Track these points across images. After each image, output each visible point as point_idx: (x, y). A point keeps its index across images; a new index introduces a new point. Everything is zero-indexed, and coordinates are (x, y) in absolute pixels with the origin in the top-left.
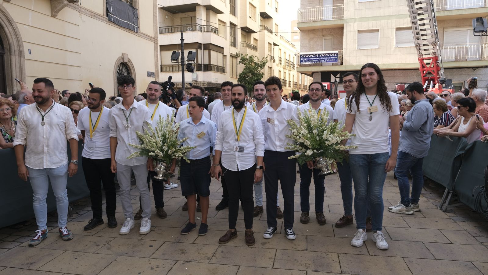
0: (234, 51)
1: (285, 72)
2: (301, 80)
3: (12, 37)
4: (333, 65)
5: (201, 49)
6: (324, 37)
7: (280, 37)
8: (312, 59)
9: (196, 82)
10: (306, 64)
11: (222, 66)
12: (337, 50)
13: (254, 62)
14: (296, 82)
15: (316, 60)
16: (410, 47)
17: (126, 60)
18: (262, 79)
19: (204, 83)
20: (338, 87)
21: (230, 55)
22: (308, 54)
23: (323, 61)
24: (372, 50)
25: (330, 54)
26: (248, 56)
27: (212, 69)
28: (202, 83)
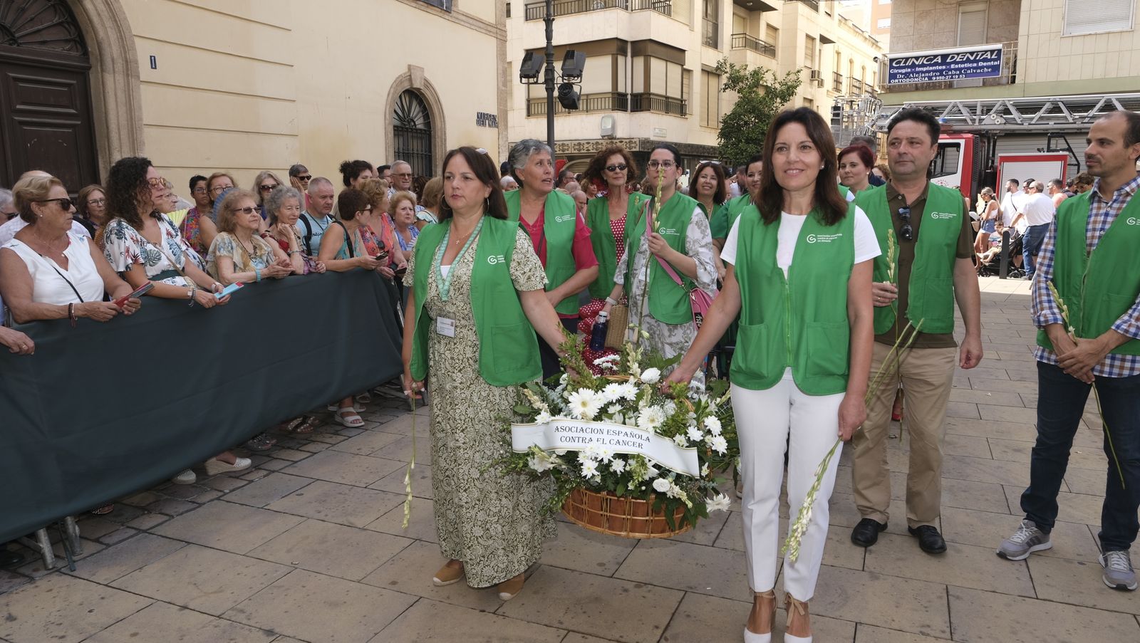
0: (712, 58)
3: (103, 25)
4: (985, 84)
5: (626, 56)
6: (961, 8)
7: (840, 20)
8: (925, 69)
9: (611, 138)
10: (906, 85)
11: (679, 97)
12: (999, 41)
13: (763, 85)
15: (934, 71)
17: (417, 84)
19: (630, 140)
20: (997, 147)
21: (702, 70)
22: (912, 58)
23: (955, 75)
24: (1111, 35)
25: (977, 52)
26: (748, 69)
27: (653, 104)
28: (626, 142)
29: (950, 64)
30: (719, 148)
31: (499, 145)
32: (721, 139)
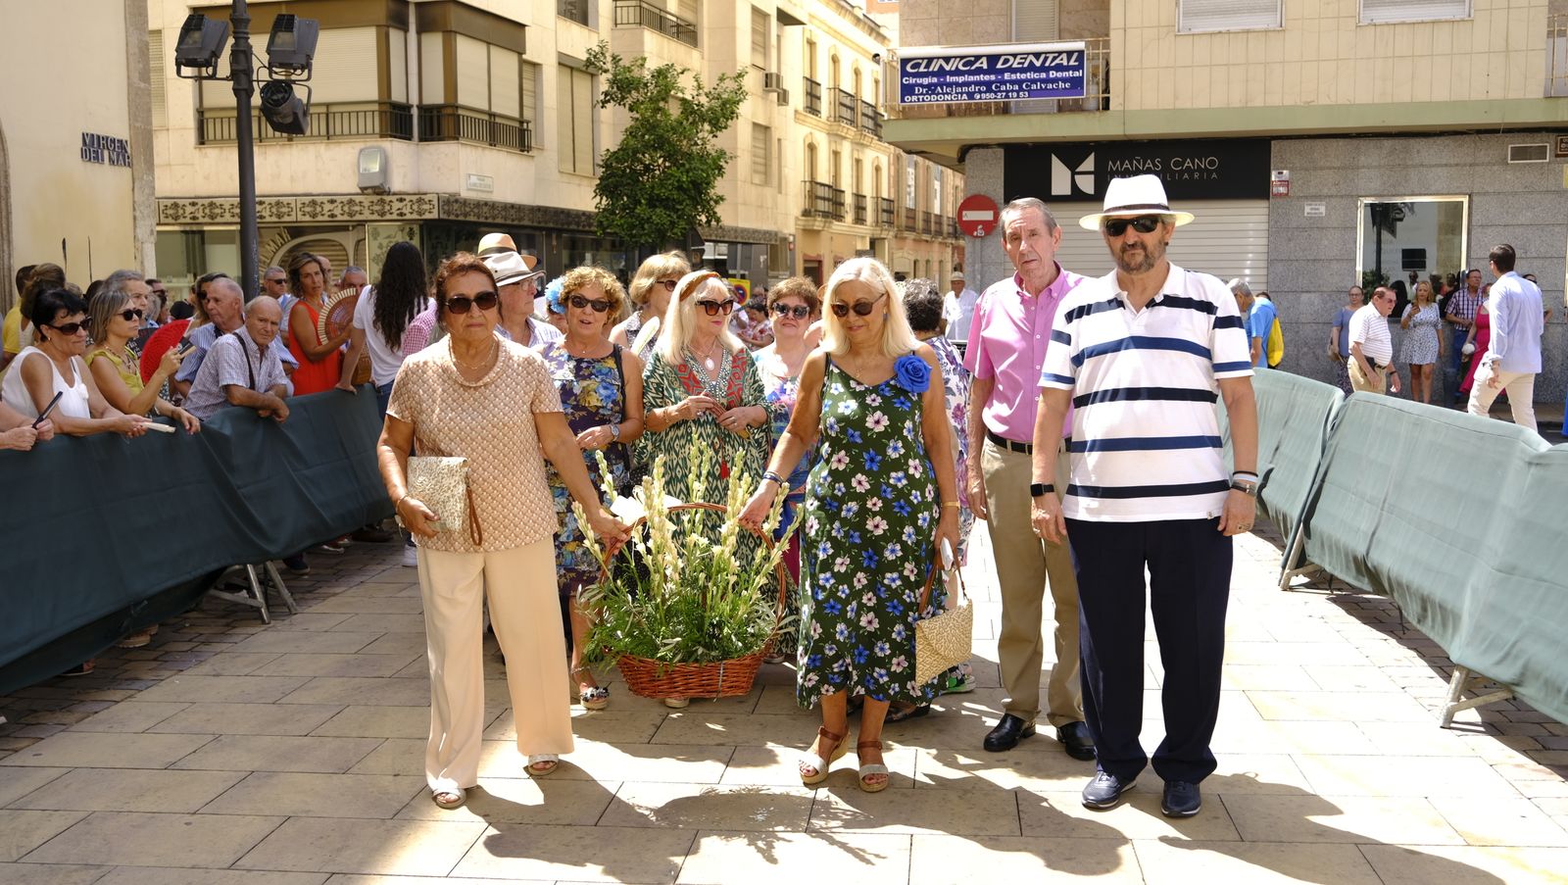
0: (579, 42)
1: (836, 154)
2: (913, 189)
4: (1061, 108)
5: (406, 30)
8: (961, 79)
9: (380, 191)
10: (931, 106)
11: (516, 115)
12: (1078, 37)
13: (677, 98)
14: (892, 197)
15: (977, 83)
16: (1433, 22)
18: (716, 183)
19: (420, 197)
21: (560, 64)
22: (938, 58)
23: (1012, 91)
24: (1250, 35)
25: (1046, 53)
26: (647, 65)
27: (464, 127)
28: (411, 201)
30: (597, 214)
31: (134, 202)
32: (602, 199)
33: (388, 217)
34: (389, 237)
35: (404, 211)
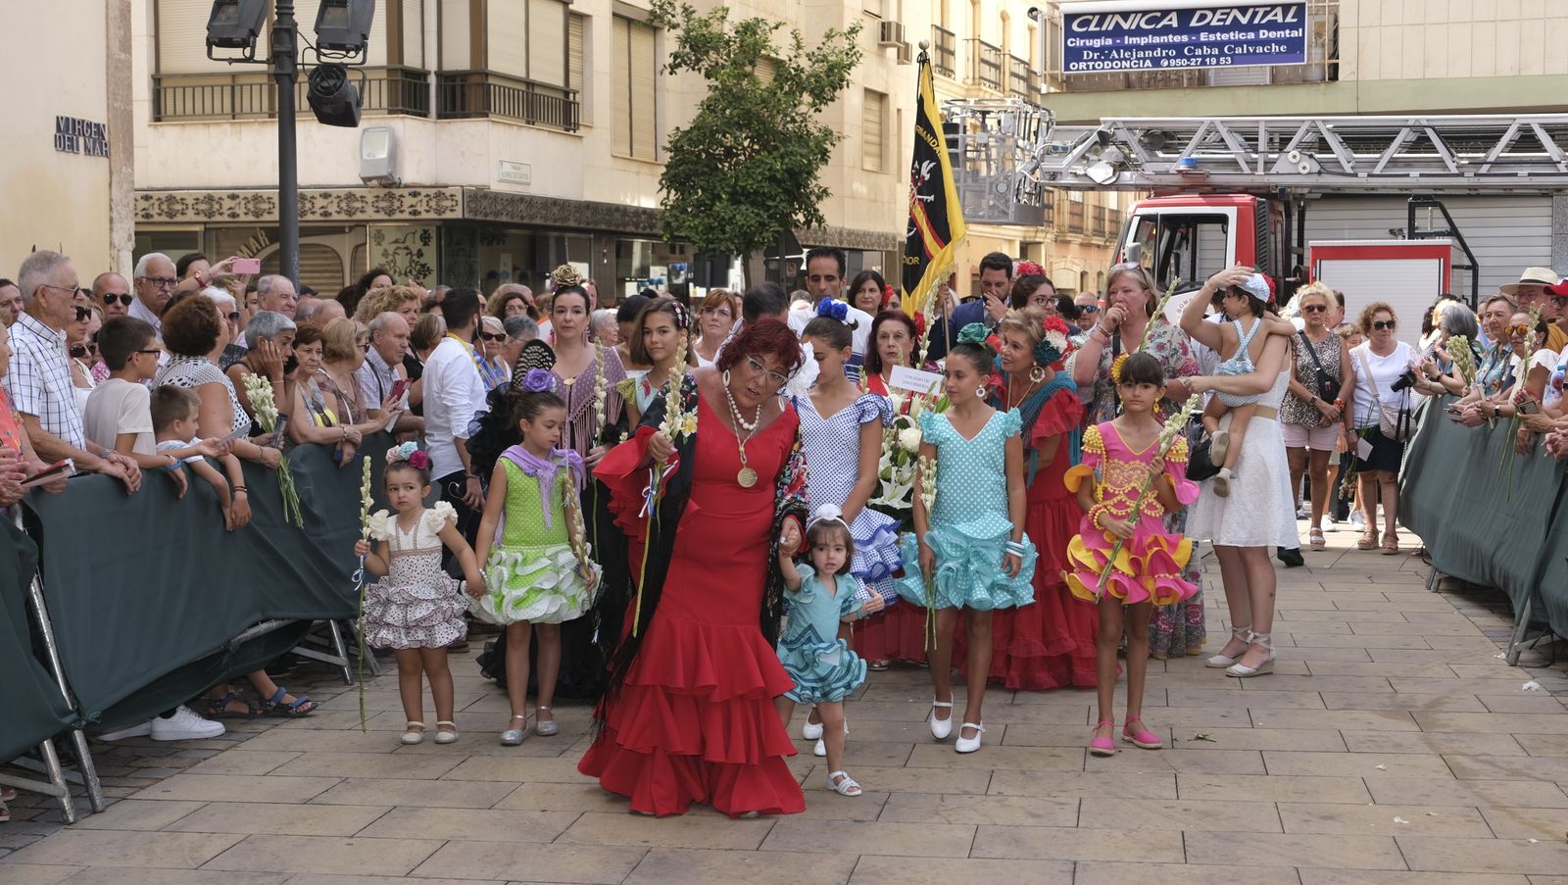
4: (1275, 81)
8: (1143, 41)
9: (389, 183)
10: (1105, 75)
11: (560, 83)
13: (768, 58)
15: (1164, 46)
18: (818, 173)
19: (439, 191)
20: (1307, 225)
21: (615, 15)
22: (1114, 13)
23: (1211, 56)
25: (1255, 7)
26: (729, 18)
27: (495, 101)
28: (428, 195)
29: (1197, 31)
30: (664, 212)
31: (111, 200)
32: (669, 193)
33: (398, 216)
34: (396, 241)
35: (419, 208)
